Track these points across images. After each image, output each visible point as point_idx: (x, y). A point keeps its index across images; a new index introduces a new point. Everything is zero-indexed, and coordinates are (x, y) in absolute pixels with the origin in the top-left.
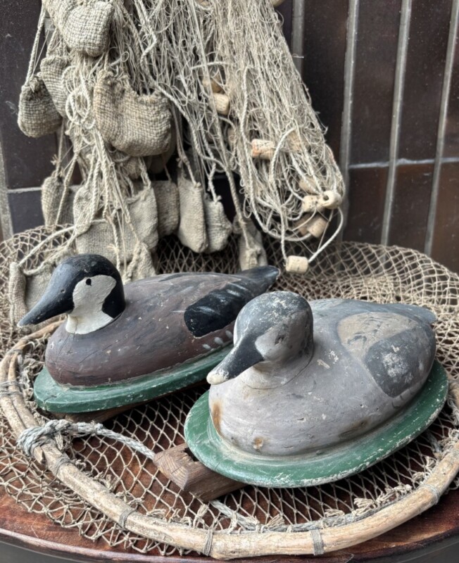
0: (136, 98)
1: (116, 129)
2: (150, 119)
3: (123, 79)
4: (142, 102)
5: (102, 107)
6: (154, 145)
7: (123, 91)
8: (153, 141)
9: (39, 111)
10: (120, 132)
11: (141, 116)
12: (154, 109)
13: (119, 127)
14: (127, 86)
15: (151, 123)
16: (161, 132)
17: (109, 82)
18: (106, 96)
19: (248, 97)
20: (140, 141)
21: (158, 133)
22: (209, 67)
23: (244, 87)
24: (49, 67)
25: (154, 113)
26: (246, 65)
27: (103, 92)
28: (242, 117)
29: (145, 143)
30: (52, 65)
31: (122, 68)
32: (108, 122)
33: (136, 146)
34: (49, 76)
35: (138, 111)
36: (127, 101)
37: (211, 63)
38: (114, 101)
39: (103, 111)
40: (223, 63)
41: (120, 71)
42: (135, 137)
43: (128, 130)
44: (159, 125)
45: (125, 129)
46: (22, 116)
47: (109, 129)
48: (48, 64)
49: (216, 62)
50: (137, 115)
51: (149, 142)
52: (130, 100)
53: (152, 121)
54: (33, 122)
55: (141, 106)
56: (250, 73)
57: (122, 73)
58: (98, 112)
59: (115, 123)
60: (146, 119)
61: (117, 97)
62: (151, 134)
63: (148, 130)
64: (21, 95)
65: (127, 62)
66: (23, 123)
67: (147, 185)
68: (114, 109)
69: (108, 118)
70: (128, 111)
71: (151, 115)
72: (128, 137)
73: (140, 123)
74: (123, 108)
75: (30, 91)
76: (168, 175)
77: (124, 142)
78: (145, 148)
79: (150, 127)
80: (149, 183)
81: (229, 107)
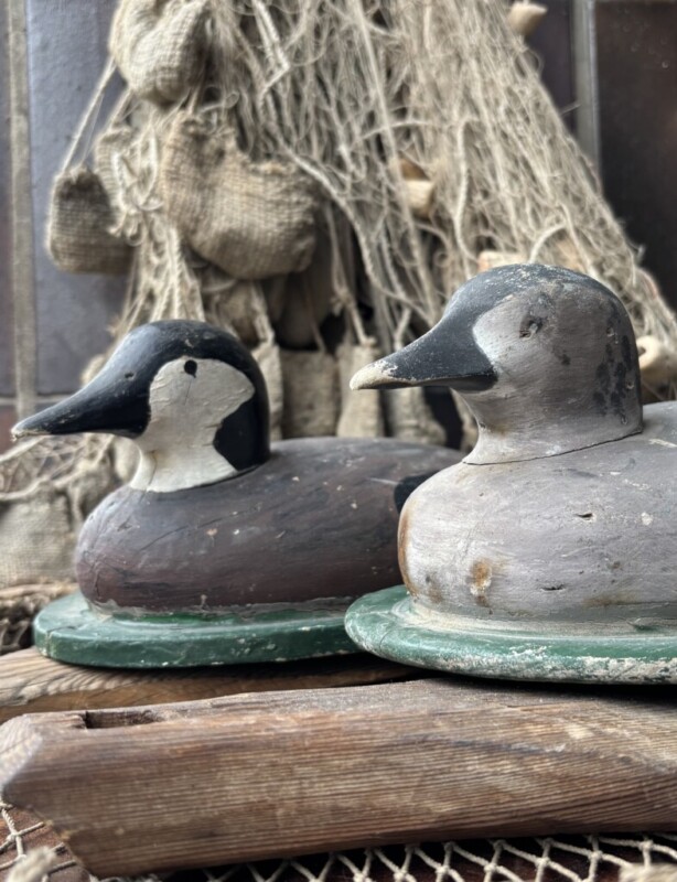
0: (244, 165)
1: (198, 209)
2: (269, 198)
3: (224, 136)
4: (255, 172)
5: (173, 169)
6: (272, 243)
7: (221, 154)
8: (270, 234)
10: (205, 215)
11: (251, 191)
12: (279, 185)
13: (203, 206)
14: (231, 144)
15: (270, 206)
16: (289, 224)
17: (192, 129)
18: (182, 151)
19: (469, 171)
20: (244, 234)
21: (280, 224)
22: (397, 131)
23: (460, 151)
24: (109, 146)
25: (278, 190)
26: (461, 115)
27: (179, 145)
28: (457, 213)
29: (255, 238)
30: (115, 144)
31: (224, 118)
32: (183, 195)
33: (238, 243)
34: (107, 161)
35: (245, 185)
36: (226, 170)
37: (400, 123)
38: (200, 163)
39: (174, 176)
40: (420, 122)
41: (219, 122)
42: (235, 225)
43: (222, 214)
44: (287, 211)
45: (216, 212)
47: (185, 208)
49: (410, 121)
50: (244, 190)
51: (262, 237)
52: (231, 167)
53: (271, 202)
55: (252, 178)
56: (471, 133)
57: (223, 126)
58: (167, 179)
59: (197, 198)
60: (260, 198)
61: (208, 161)
62: (267, 222)
63: (262, 215)
64: (53, 192)
65: (235, 111)
66: (54, 243)
67: (265, 340)
68: (199, 176)
69: (184, 190)
70: (227, 184)
71: (270, 193)
72: (219, 225)
73: (248, 203)
74: (218, 179)
75: (68, 183)
76: (320, 341)
77: (212, 233)
78: (256, 250)
79: (267, 210)
80: (270, 335)
81: (432, 198)
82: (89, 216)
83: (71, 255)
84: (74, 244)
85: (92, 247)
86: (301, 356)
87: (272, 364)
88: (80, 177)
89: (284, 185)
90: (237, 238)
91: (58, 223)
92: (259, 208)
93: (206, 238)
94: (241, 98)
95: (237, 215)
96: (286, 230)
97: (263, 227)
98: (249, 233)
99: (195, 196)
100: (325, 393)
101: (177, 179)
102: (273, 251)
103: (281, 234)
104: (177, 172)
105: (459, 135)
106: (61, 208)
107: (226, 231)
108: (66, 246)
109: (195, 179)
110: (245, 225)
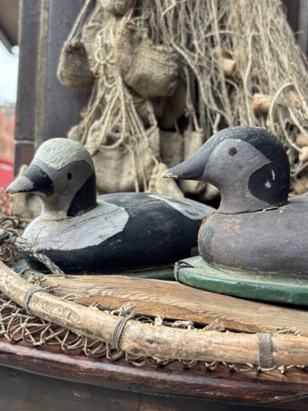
0: (150, 46)
1: (130, 63)
2: (161, 62)
3: (142, 32)
4: (155, 50)
5: (121, 44)
6: (160, 82)
7: (140, 39)
8: (160, 78)
9: (76, 64)
10: (133, 66)
11: (153, 58)
12: (164, 57)
13: (132, 62)
14: (145, 36)
15: (161, 65)
16: (168, 74)
17: (130, 27)
18: (125, 36)
19: (252, 57)
20: (149, 76)
21: (165, 74)
22: (221, 35)
23: (249, 48)
24: (89, 31)
25: (164, 59)
26: (251, 31)
27: (124, 33)
28: (245, 76)
29: (153, 79)
30: (92, 30)
31: (142, 23)
32: (124, 56)
33: (145, 80)
34: (88, 38)
35: (150, 55)
36: (142, 47)
37: (222, 32)
38: (132, 42)
39: (120, 47)
40: (232, 32)
41: (140, 25)
42: (145, 72)
43: (140, 66)
44: (167, 69)
45: (137, 65)
46: (62, 66)
47: (124, 62)
48: (89, 28)
49: (227, 31)
50: (150, 57)
51: (156, 79)
52: (145, 46)
53: (161, 64)
54: (70, 72)
55: (154, 52)
56: (255, 40)
57: (142, 27)
58: (117, 48)
59: (130, 58)
60: (157, 61)
61: (135, 42)
62: (159, 72)
63: (157, 69)
64: (63, 50)
65: (147, 21)
66: (61, 73)
67: (153, 125)
68: (131, 48)
69: (125, 54)
70: (143, 53)
71: (161, 60)
72: (138, 71)
73: (151, 63)
74: (139, 50)
75: (70, 46)
76: (177, 128)
77: (135, 74)
78: (153, 84)
79: (160, 67)
80: (155, 123)
81: (234, 68)
82: (78, 62)
83: (69, 79)
84: (71, 74)
85: (78, 76)
86: (168, 134)
87: (156, 136)
88: (76, 44)
89: (167, 57)
90: (145, 78)
91: (65, 64)
92: (156, 66)
93: (132, 76)
94: (151, 15)
95: (146, 67)
96: (167, 77)
97: (157, 74)
98: (151, 76)
99: (129, 57)
100: (178, 151)
101: (122, 48)
102: (160, 86)
103: (165, 79)
104: (122, 45)
105: (250, 41)
106: (67, 57)
107: (141, 74)
108: (67, 75)
109: (130, 50)
110: (150, 73)
